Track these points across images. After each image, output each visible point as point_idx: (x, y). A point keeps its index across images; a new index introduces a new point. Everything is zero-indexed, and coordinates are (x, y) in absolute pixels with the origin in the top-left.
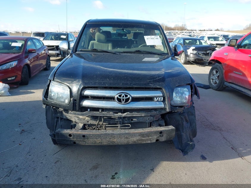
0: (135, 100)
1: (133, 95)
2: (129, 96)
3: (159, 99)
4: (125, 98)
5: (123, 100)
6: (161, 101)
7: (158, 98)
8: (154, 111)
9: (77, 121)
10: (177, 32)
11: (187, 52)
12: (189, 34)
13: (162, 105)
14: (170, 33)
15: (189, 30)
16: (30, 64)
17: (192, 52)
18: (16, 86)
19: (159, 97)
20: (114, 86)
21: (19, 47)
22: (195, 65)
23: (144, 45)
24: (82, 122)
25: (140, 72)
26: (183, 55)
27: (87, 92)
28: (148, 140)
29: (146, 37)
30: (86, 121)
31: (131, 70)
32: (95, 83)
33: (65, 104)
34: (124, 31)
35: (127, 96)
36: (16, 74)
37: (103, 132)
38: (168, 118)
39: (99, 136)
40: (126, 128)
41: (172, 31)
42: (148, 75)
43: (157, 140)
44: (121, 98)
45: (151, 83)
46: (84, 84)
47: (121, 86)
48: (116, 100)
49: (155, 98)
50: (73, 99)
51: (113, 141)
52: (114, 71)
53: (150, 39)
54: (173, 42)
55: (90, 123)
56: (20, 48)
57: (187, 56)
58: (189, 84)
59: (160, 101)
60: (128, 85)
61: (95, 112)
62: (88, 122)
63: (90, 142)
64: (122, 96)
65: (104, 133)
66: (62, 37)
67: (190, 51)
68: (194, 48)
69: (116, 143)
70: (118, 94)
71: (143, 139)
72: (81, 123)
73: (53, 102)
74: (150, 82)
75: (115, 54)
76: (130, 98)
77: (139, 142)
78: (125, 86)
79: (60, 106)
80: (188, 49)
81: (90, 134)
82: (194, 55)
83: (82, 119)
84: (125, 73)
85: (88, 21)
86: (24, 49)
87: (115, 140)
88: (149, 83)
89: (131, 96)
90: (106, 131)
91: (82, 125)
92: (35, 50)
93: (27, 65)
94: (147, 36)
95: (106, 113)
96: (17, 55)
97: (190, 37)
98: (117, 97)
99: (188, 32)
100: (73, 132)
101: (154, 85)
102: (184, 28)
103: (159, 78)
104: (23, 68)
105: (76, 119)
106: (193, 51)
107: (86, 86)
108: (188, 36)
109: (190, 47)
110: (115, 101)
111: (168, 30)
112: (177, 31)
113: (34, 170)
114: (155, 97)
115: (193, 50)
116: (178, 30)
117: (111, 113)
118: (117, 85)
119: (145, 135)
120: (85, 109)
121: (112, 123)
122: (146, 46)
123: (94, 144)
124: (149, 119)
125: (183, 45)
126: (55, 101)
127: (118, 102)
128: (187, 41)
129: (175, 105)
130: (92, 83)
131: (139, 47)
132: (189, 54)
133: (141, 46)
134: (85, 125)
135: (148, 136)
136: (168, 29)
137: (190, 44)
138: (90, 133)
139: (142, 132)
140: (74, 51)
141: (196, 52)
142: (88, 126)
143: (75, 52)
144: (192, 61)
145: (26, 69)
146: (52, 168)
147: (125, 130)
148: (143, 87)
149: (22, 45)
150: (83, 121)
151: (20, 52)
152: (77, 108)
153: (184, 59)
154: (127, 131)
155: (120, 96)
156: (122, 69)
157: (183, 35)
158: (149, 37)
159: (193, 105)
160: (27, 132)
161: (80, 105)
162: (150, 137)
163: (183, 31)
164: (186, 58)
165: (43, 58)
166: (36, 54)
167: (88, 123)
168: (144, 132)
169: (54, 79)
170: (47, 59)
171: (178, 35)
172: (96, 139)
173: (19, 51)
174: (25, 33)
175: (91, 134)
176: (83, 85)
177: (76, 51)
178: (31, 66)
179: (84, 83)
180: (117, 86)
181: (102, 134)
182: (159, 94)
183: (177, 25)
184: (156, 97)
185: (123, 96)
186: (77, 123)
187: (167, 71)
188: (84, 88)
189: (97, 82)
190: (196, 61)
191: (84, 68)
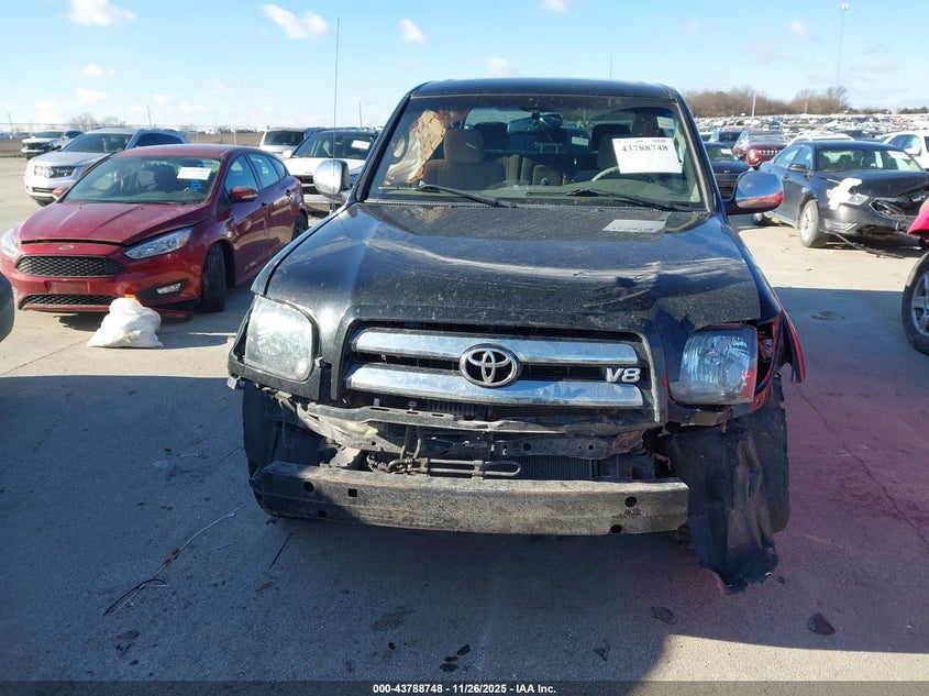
0: (534, 372)
1: (522, 357)
2: (508, 359)
3: (623, 374)
4: (493, 365)
5: (488, 371)
6: (632, 380)
7: (619, 371)
8: (605, 417)
9: (340, 439)
10: (806, 121)
11: (828, 200)
12: (853, 128)
13: (636, 398)
14: (774, 123)
15: (856, 112)
16: (235, 241)
17: (846, 197)
18: (182, 316)
19: (625, 366)
20: (459, 321)
21: (202, 182)
22: (863, 252)
23: (611, 173)
24: (352, 442)
25: (561, 271)
26: (810, 211)
27: (368, 341)
28: (578, 523)
29: (619, 144)
30: (368, 440)
31: (530, 263)
32: (396, 308)
33: (295, 377)
34: (538, 122)
35: (504, 358)
36: (184, 275)
37: (417, 481)
38: (680, 446)
39: (404, 494)
40: (504, 474)
41: (786, 117)
42: (590, 284)
43: (616, 529)
44: (482, 364)
45: (596, 315)
46: (358, 311)
47: (482, 323)
48: (464, 371)
49: (609, 371)
50: (321, 362)
51: (452, 520)
52: (465, 268)
53: (634, 149)
54: (772, 161)
55: (379, 450)
56: (203, 185)
57: (824, 213)
58: (752, 323)
59: (629, 381)
60: (509, 319)
61: (392, 411)
62: (374, 444)
63: (371, 513)
64: (485, 356)
65: (422, 485)
66: (357, 144)
67: (841, 195)
68: (858, 182)
69: (463, 527)
70: (471, 349)
71: (562, 518)
72: (353, 446)
73: (260, 368)
74: (592, 312)
75: (496, 205)
76: (514, 367)
77: (546, 528)
78: (497, 322)
79: (281, 384)
80: (832, 186)
81: (372, 487)
82: (855, 211)
83: (353, 431)
84: (507, 276)
85: (417, 90)
86: (217, 189)
87: (459, 515)
88: (590, 314)
89: (516, 358)
90: (430, 481)
91: (356, 452)
92: (253, 192)
93: (225, 245)
94: (622, 140)
95: (430, 414)
96: (192, 208)
97: (852, 140)
98: (468, 363)
99: (850, 117)
100: (316, 475)
101: (608, 320)
102: (837, 102)
103: (631, 296)
104: (210, 252)
105: (337, 433)
106: (850, 196)
107: (364, 318)
108: (846, 136)
109: (841, 179)
110: (461, 375)
111: (769, 114)
112: (804, 116)
113: (186, 607)
114: (609, 366)
115: (852, 190)
116: (809, 112)
117: (448, 416)
118: (470, 318)
119: (570, 507)
120: (365, 397)
121: (454, 453)
122: (616, 175)
123: (387, 522)
124: (591, 447)
125: (810, 173)
126: (265, 367)
127: (469, 378)
128: (834, 157)
129: (688, 401)
130: (383, 307)
131: (594, 179)
132: (833, 205)
133: (602, 178)
134: (364, 454)
135: (582, 511)
136: (766, 111)
137: (844, 168)
138: (373, 483)
139: (559, 495)
140: (358, 197)
141: (865, 198)
142: (376, 460)
143: (362, 200)
144: (848, 237)
145: (218, 259)
146: (244, 608)
147: (499, 481)
148: (565, 326)
149: (212, 175)
150: (359, 439)
151: (203, 200)
152: (334, 395)
153: (812, 227)
154: (503, 486)
155: (477, 356)
156: (498, 260)
157: (829, 130)
158: (632, 141)
159: (782, 405)
160: (188, 475)
161: (343, 383)
162: (589, 516)
163: (832, 116)
164: (821, 224)
165: (282, 220)
166: (256, 207)
167: (372, 448)
168: (567, 495)
169: (265, 292)
170: (297, 225)
171: (809, 131)
172: (394, 505)
173: (201, 196)
174: (249, 132)
175: (376, 488)
176: (356, 314)
177: (365, 195)
178: (236, 247)
179: (360, 306)
180: (471, 322)
181: (413, 490)
182: (623, 353)
183: (807, 91)
184: (614, 368)
185: (489, 360)
186: (340, 446)
187: (669, 272)
188: (358, 327)
189: (401, 306)
190: (865, 234)
191: (370, 256)
